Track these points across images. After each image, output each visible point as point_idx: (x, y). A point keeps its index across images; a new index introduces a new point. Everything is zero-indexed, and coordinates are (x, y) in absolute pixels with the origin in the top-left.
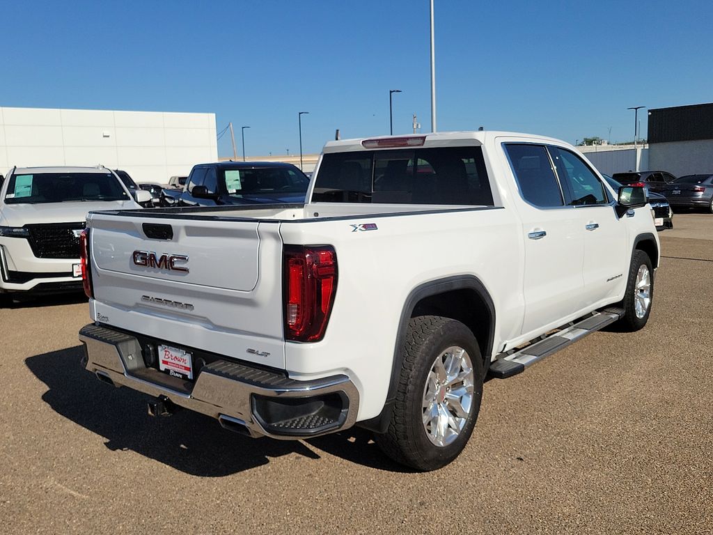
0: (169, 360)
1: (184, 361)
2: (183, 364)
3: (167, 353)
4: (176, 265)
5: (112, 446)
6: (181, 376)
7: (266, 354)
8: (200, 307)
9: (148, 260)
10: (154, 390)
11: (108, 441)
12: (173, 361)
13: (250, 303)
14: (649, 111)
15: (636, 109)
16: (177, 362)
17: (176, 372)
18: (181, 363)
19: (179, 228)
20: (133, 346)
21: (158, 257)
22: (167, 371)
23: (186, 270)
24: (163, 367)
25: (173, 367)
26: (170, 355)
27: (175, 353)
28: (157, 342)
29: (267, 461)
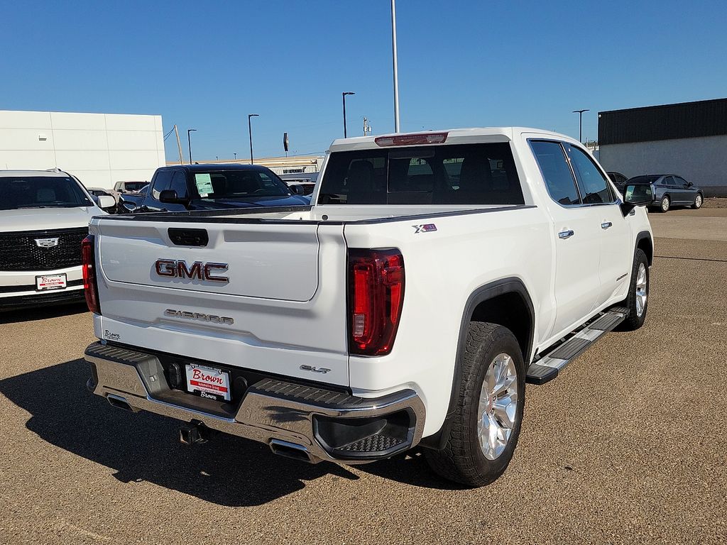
0: (200, 380)
1: (219, 381)
2: (218, 384)
3: (197, 373)
4: (212, 274)
5: (123, 477)
6: (215, 398)
7: (325, 371)
8: (242, 320)
9: (175, 270)
10: (186, 415)
11: (116, 471)
12: (205, 381)
13: (307, 314)
14: (599, 114)
15: (581, 112)
16: (209, 382)
17: (208, 394)
18: (215, 383)
19: (217, 233)
20: (154, 366)
21: (189, 265)
22: (197, 393)
23: (225, 280)
24: (191, 388)
25: (205, 389)
26: (200, 375)
27: (206, 372)
28: (183, 361)
29: (303, 486)
